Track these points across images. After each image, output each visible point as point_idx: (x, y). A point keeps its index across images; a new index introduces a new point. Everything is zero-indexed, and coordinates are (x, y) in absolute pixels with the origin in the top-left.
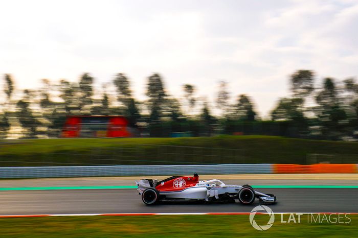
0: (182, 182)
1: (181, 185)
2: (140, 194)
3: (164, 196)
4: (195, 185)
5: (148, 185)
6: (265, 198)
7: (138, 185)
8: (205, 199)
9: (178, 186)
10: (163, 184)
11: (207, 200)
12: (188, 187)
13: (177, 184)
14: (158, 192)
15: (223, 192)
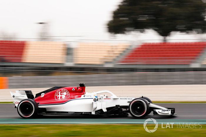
0: (65, 93)
1: (64, 97)
2: (16, 107)
3: (44, 110)
4: (80, 97)
5: (26, 97)
6: (160, 111)
7: (14, 96)
8: (91, 112)
9: (61, 97)
10: (43, 95)
11: (93, 113)
12: (71, 98)
13: (60, 96)
14: (36, 105)
15: (113, 105)
